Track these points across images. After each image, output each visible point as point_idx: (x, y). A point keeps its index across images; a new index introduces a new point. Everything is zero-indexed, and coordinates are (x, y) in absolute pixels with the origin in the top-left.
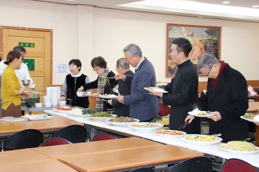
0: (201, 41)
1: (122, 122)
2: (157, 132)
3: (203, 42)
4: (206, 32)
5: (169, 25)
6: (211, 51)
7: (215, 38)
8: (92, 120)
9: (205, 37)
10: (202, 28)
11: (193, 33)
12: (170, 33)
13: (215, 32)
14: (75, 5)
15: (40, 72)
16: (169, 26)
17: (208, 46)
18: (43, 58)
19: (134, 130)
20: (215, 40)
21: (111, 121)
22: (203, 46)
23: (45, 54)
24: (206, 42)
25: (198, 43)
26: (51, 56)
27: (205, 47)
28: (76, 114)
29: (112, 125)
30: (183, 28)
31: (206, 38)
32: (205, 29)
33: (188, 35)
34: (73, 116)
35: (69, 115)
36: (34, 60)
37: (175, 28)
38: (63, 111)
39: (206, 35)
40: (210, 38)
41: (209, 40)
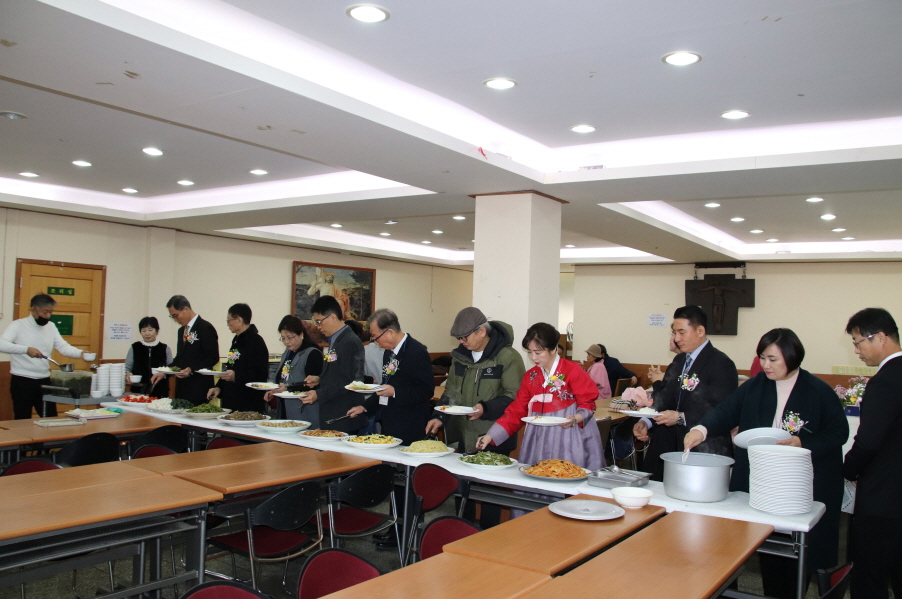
0: (345, 290)
1: (244, 419)
2: (305, 434)
3: (348, 292)
4: (353, 276)
5: (296, 264)
6: (359, 307)
7: (366, 287)
8: (190, 417)
9: (352, 284)
10: (346, 271)
11: (333, 277)
12: (298, 276)
13: (366, 277)
14: (146, 227)
15: (82, 337)
16: (297, 266)
17: (356, 298)
18: (87, 315)
19: (266, 432)
20: (365, 290)
21: (226, 418)
22: (348, 298)
23: (91, 306)
24: (353, 293)
25: (340, 293)
26: (102, 311)
27: (351, 299)
28: (161, 408)
29: (227, 425)
30: (318, 269)
31: (353, 287)
32: (351, 272)
33: (326, 281)
34: (155, 411)
35: (150, 410)
36: (72, 317)
37: (305, 268)
38: (135, 403)
39: (353, 281)
40: (358, 286)
41: (357, 289)
